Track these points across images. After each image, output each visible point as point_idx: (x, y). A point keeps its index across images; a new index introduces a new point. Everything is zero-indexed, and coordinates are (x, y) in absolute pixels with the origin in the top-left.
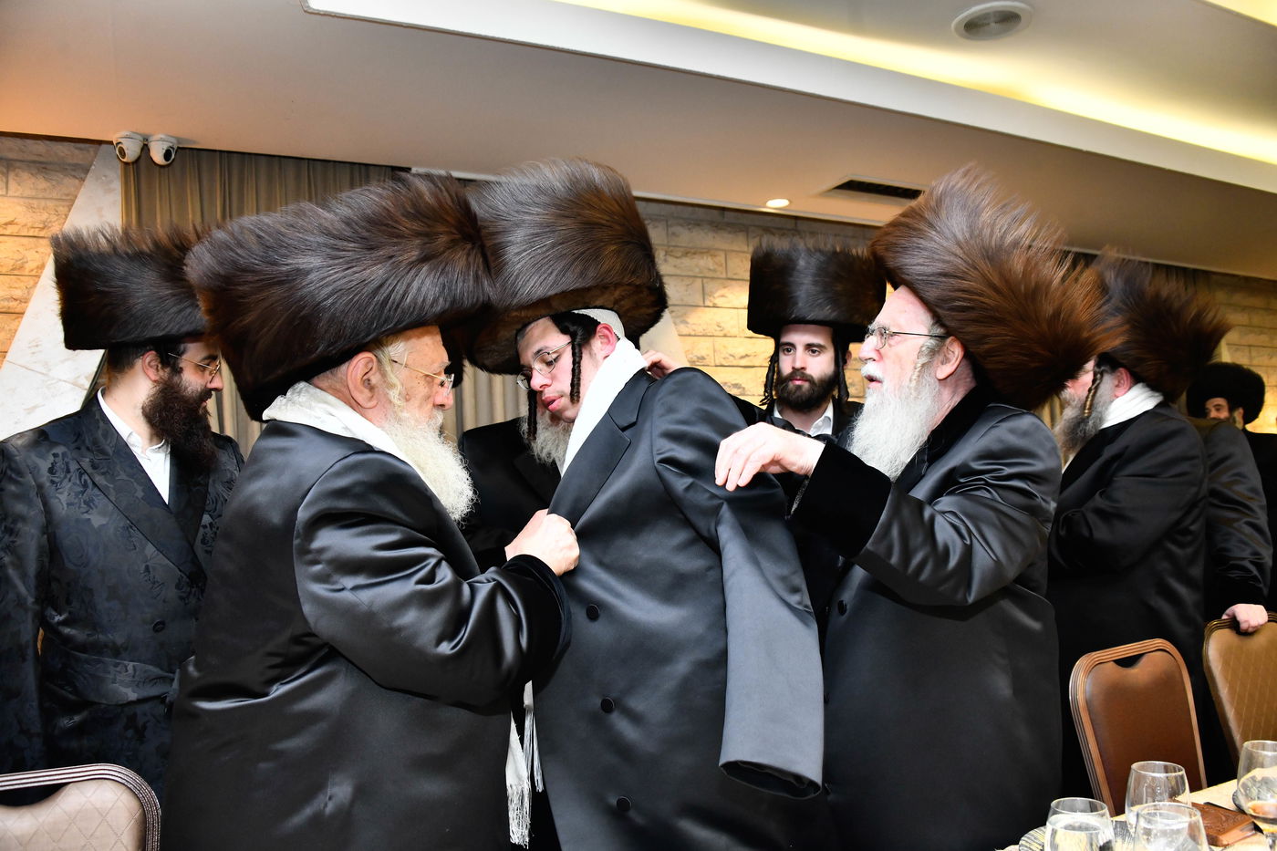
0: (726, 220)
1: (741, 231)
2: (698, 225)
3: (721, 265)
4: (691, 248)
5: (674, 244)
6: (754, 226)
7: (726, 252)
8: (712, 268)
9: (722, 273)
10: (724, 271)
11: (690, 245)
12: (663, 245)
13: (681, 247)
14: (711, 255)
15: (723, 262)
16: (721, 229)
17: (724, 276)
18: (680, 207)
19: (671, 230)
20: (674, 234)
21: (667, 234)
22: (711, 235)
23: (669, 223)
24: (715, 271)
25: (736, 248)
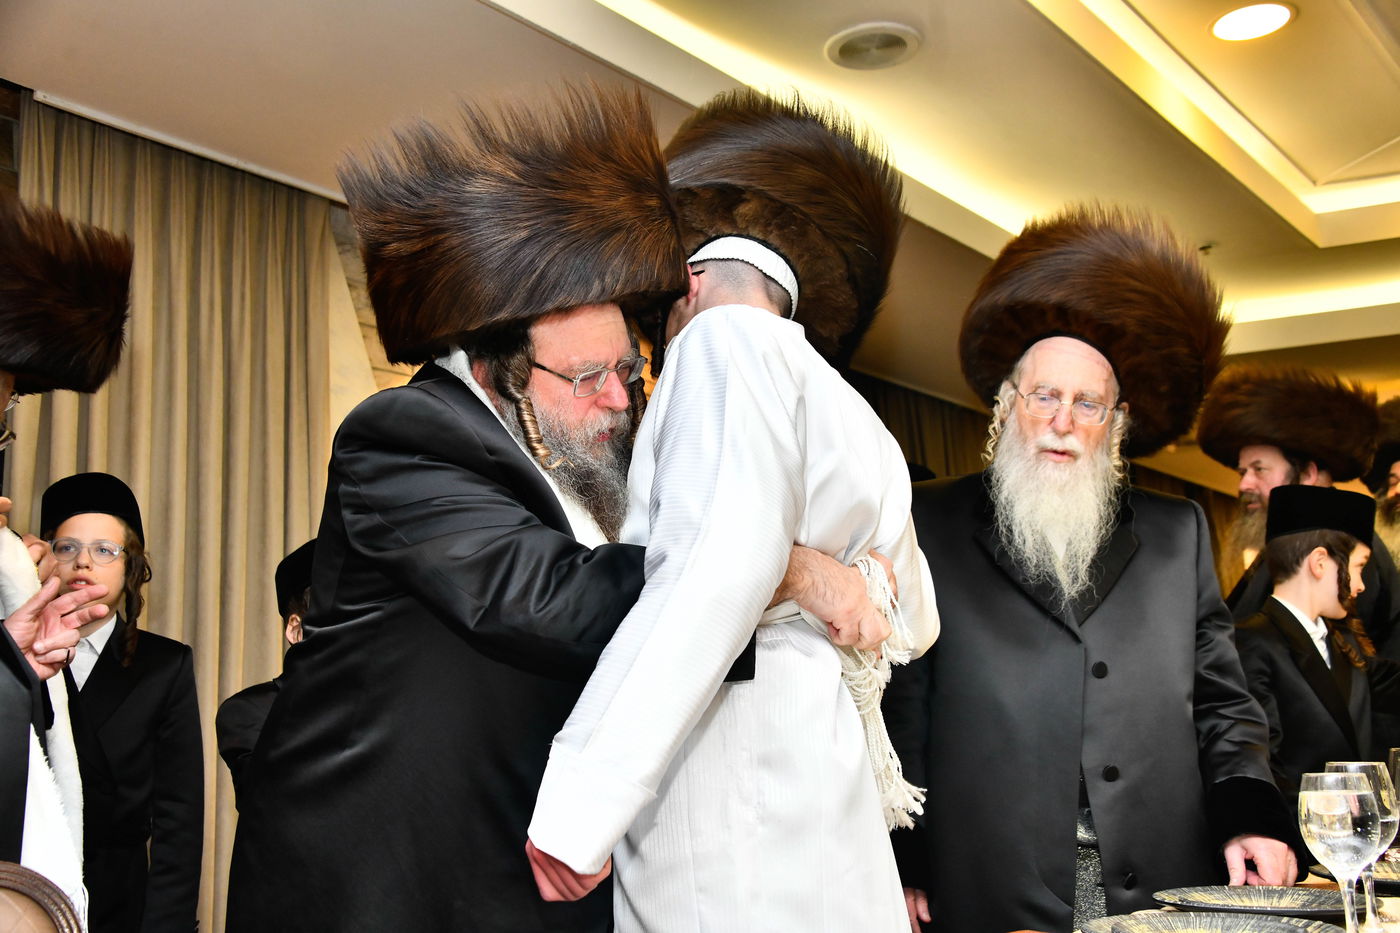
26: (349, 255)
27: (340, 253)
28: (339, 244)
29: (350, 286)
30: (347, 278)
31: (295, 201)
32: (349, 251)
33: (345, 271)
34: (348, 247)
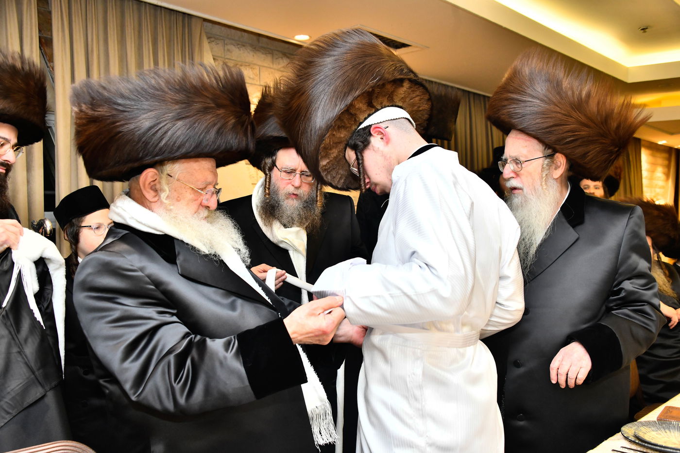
0: (260, 45)
1: (270, 53)
2: (244, 46)
3: (257, 76)
4: (239, 62)
5: (229, 57)
6: (278, 51)
7: (259, 66)
8: (251, 77)
9: (257, 81)
10: (259, 80)
11: (239, 59)
12: (221, 57)
13: (233, 60)
14: (251, 68)
15: (258, 73)
16: (258, 50)
17: (258, 83)
18: (233, 31)
19: (226, 47)
20: (228, 50)
21: (224, 50)
22: (252, 53)
23: (226, 42)
24: (253, 79)
25: (266, 65)
26: (213, 43)
27: (209, 43)
28: (208, 38)
29: (214, 59)
30: (212, 55)
31: (186, 19)
32: (213, 41)
33: (212, 52)
34: (212, 39)
